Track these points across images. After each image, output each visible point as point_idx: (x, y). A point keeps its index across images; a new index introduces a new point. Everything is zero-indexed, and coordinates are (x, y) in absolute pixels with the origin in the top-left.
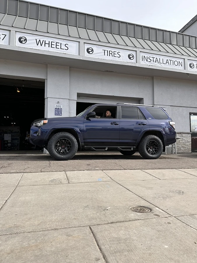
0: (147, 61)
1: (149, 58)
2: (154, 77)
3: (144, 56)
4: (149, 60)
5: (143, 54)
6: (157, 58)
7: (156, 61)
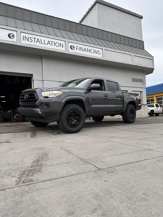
0: (28, 41)
1: (31, 38)
2: (43, 56)
3: (25, 37)
4: (30, 40)
5: (25, 35)
6: (38, 39)
7: (37, 41)
